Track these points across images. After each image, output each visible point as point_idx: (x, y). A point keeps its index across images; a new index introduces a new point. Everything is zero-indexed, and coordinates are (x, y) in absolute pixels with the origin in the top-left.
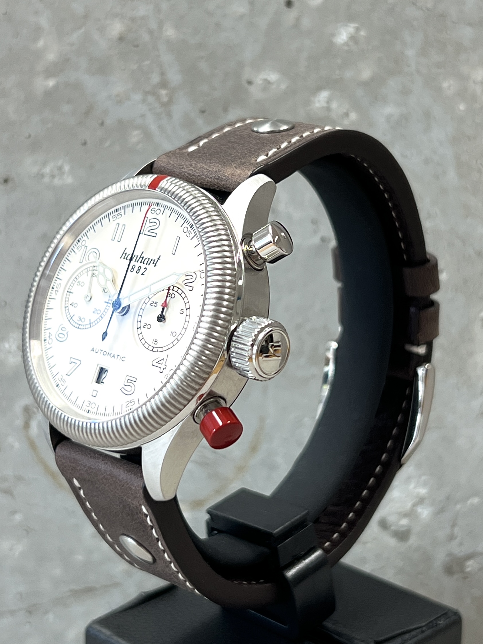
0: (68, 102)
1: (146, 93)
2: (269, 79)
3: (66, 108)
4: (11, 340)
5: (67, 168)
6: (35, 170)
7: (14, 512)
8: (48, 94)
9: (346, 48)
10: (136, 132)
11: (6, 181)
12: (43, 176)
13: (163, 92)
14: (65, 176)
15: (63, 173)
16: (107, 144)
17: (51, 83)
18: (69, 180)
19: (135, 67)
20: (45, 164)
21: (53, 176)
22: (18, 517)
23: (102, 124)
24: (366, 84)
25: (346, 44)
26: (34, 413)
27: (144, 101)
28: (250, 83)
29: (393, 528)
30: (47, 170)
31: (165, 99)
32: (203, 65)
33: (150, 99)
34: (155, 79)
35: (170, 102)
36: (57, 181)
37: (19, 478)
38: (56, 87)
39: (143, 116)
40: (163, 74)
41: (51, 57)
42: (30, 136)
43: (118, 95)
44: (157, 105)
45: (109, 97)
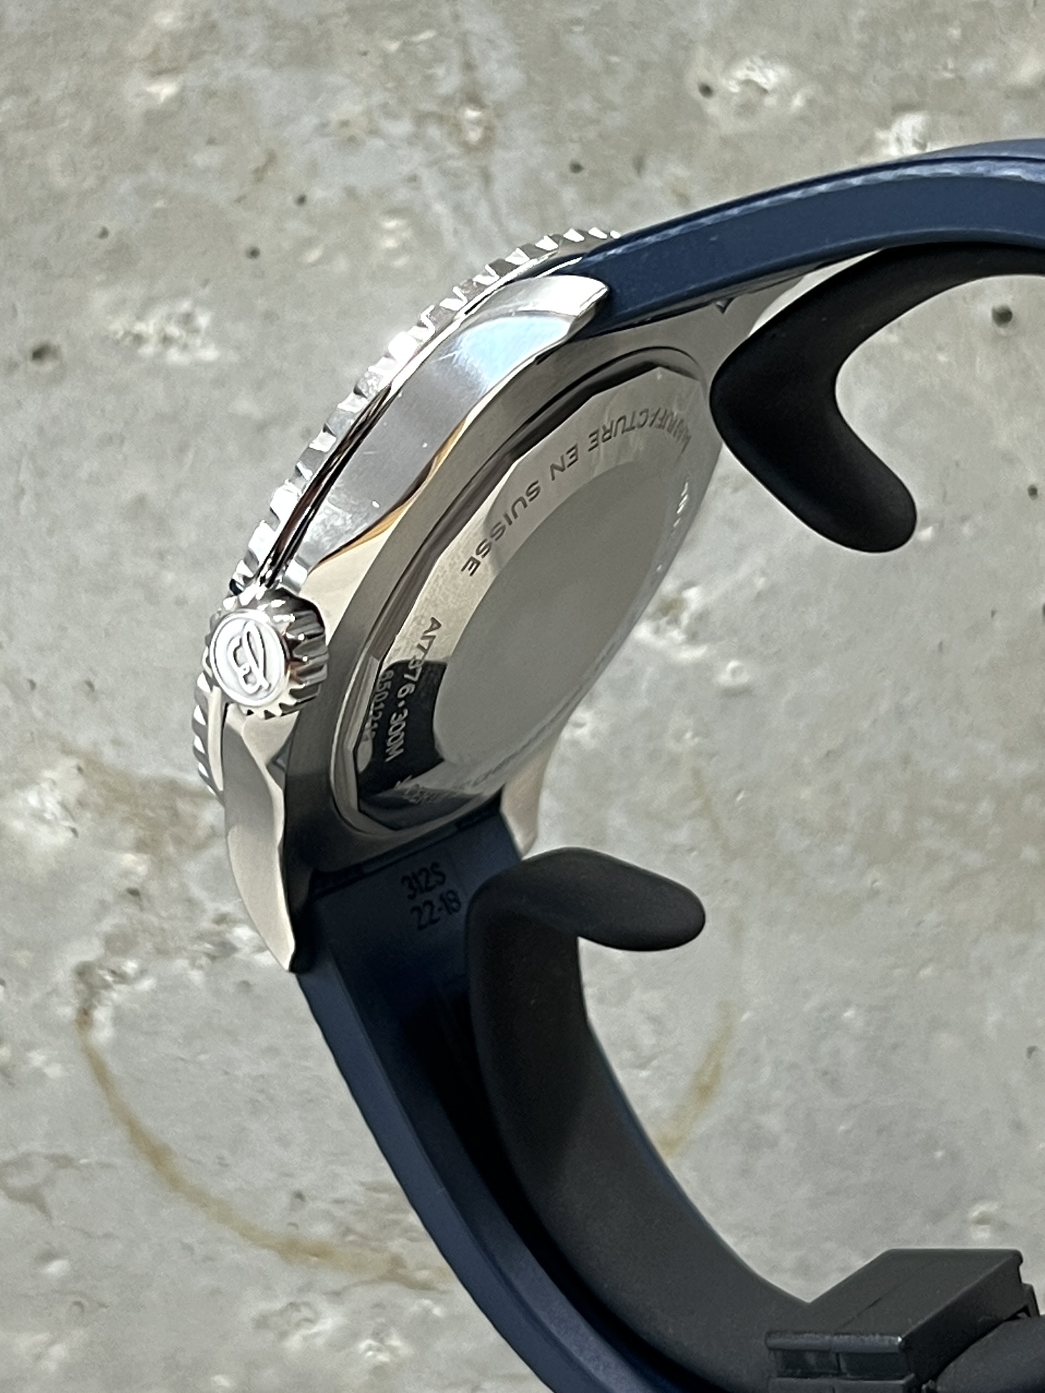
0: (211, 142)
1: (425, 117)
2: (759, 80)
3: (204, 158)
4: (45, 786)
5: (204, 319)
6: (118, 326)
7: (49, 1256)
8: (157, 118)
10: (391, 224)
11: (39, 354)
12: (137, 341)
13: (471, 114)
14: (199, 341)
15: (193, 334)
16: (314, 255)
17: (165, 90)
18: (210, 354)
19: (393, 46)
21: (167, 342)
22: (55, 1268)
23: (302, 200)
26: (107, 986)
27: (414, 139)
28: (707, 90)
30: (150, 325)
31: (474, 135)
32: (579, 42)
33: (434, 132)
34: (449, 80)
35: (488, 140)
36: (174, 356)
37: (63, 1162)
38: (180, 99)
39: (413, 179)
40: (469, 66)
41: (167, 19)
42: (104, 233)
43: (345, 124)
44: (452, 149)
45: (322, 128)
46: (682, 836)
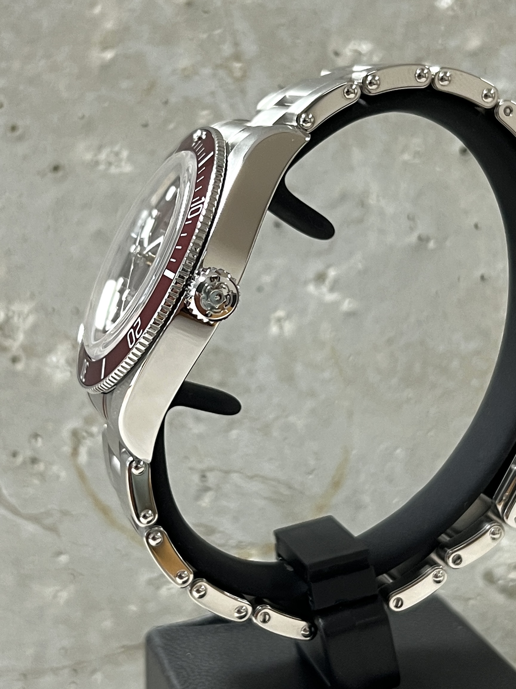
0: (128, 78)
1: (217, 67)
2: (360, 49)
3: (125, 84)
4: (59, 353)
5: (125, 154)
6: (88, 157)
7: (60, 553)
8: (105, 67)
9: (450, 13)
10: (205, 113)
11: (56, 169)
12: (97, 163)
13: (238, 65)
14: (123, 164)
15: (120, 160)
16: (171, 126)
18: (127, 168)
19: (205, 36)
20: (100, 148)
21: (110, 164)
22: (64, 559)
23: (166, 103)
24: (474, 54)
25: (451, 8)
26: (84, 438)
27: (214, 75)
28: (337, 54)
29: (501, 582)
30: (103, 156)
31: (238, 74)
32: (283, 34)
33: (222, 73)
34: (227, 49)
35: (245, 76)
36: (113, 170)
37: (65, 513)
38: (113, 60)
39: (213, 94)
40: (236, 44)
41: (109, 25)
42: (83, 117)
43: (184, 69)
44: (229, 80)
45: (174, 72)
46: (327, 375)
